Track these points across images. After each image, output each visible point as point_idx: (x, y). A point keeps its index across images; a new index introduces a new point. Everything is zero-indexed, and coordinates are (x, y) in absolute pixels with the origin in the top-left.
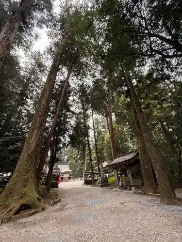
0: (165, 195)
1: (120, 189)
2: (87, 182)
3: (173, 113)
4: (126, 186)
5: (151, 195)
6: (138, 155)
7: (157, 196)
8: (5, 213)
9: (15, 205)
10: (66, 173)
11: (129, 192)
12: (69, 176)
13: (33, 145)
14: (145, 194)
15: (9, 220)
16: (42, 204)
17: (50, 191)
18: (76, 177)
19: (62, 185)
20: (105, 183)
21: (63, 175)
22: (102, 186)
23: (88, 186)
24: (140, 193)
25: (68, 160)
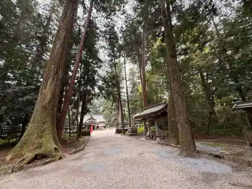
0: (185, 148)
1: (146, 139)
2: (118, 132)
3: (217, 61)
4: (153, 136)
5: (173, 146)
6: (166, 107)
7: (178, 147)
8: (17, 162)
9: (30, 155)
10: (101, 122)
11: (154, 142)
12: (104, 125)
13: (49, 96)
14: (167, 145)
15: (21, 169)
16: (60, 154)
17: (80, 139)
18: (111, 126)
19: (94, 134)
20: (134, 133)
21: (98, 125)
22: (130, 135)
23: (119, 135)
24: (163, 144)
25: (103, 111)
